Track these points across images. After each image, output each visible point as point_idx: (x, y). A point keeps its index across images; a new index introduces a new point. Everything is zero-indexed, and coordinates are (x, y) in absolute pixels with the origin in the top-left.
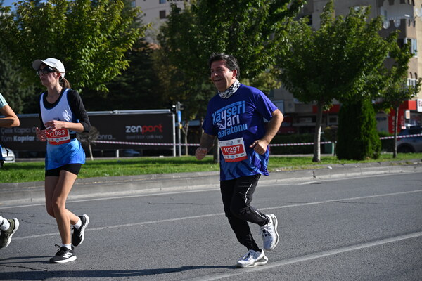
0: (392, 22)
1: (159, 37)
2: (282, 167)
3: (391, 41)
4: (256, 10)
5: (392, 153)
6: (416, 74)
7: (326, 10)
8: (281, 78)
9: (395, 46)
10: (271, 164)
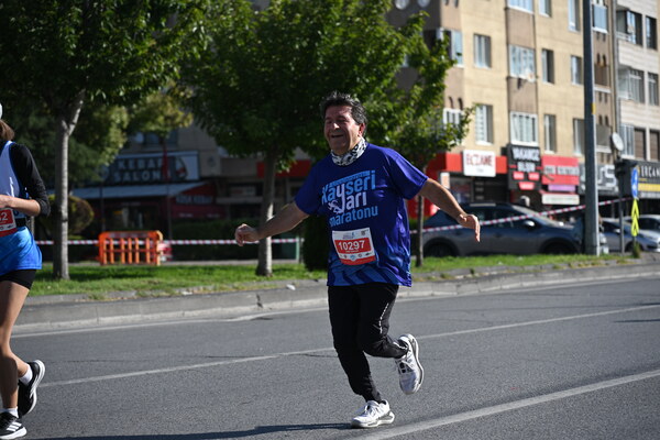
2: (194, 285)
3: (410, 34)
5: (414, 258)
6: (460, 101)
8: (191, 105)
9: (419, 44)
10: (173, 281)
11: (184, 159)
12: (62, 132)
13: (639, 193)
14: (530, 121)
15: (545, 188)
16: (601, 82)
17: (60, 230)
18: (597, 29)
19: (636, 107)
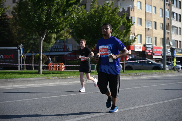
0: (123, 9)
1: (12, 12)
2: (71, 76)
3: (123, 18)
4: (60, 1)
5: (123, 70)
6: (134, 33)
7: (93, 2)
8: (71, 33)
9: (125, 20)
10: (66, 75)
11: (69, 46)
12: (41, 39)
13: (176, 56)
14: (151, 38)
15: (154, 54)
16: (168, 29)
17: (40, 62)
18: (167, 17)
19: (176, 35)
